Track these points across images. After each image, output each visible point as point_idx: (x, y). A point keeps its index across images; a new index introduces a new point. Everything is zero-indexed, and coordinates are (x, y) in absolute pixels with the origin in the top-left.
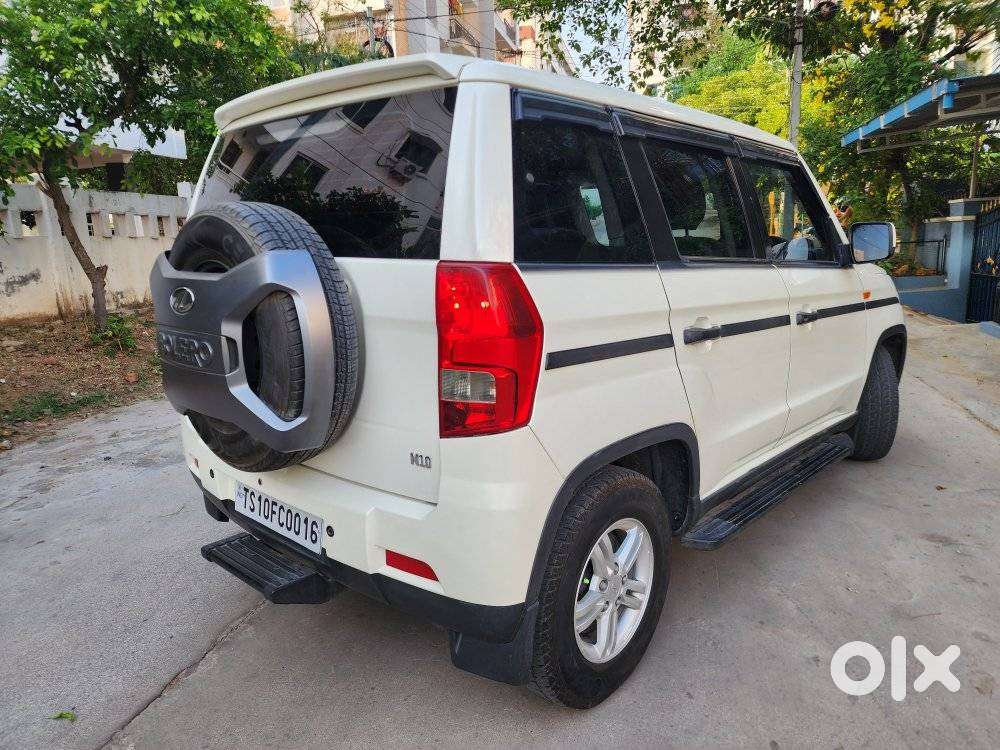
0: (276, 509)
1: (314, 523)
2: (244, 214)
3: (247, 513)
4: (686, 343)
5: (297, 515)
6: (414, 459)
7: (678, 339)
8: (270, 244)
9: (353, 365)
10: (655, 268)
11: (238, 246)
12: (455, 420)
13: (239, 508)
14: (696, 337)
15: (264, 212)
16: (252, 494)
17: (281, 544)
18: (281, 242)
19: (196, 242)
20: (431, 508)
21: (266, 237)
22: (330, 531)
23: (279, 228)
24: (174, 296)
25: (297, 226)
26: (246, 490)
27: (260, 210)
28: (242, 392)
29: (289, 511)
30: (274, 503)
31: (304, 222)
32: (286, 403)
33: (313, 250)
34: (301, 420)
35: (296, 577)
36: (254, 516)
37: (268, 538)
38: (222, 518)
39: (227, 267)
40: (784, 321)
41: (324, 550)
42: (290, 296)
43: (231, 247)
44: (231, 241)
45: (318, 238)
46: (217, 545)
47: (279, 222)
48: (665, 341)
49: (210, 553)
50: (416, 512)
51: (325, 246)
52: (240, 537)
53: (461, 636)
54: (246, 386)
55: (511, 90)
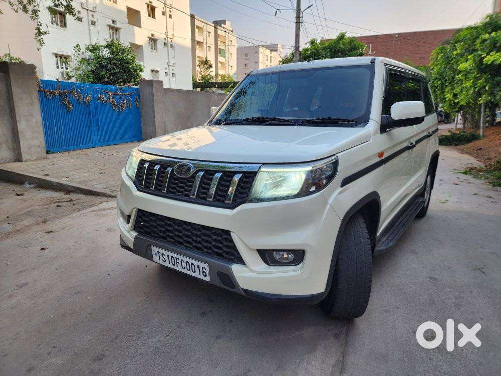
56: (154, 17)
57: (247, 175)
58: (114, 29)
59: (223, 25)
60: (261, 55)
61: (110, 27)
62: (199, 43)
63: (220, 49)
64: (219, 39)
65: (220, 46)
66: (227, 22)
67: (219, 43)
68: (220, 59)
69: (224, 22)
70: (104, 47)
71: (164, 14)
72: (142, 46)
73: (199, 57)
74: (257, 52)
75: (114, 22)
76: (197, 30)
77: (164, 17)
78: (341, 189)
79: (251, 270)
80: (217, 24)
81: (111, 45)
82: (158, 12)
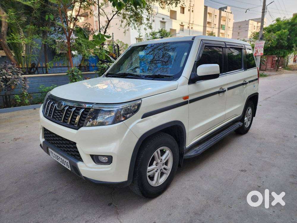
56: (183, 13)
57: (87, 110)
58: (163, 23)
59: (225, 10)
60: (250, 26)
61: (162, 22)
62: (209, 23)
63: (222, 25)
64: (222, 19)
65: (222, 23)
66: (228, 8)
67: (221, 21)
68: (222, 31)
69: (226, 8)
70: (158, 33)
71: (189, 10)
72: (176, 30)
73: (208, 31)
74: (248, 24)
75: (163, 19)
76: (208, 15)
77: (189, 12)
78: (141, 120)
79: (86, 166)
80: (221, 9)
81: (161, 32)
82: (186, 10)
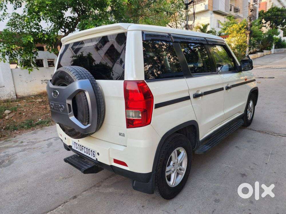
0: (83, 148)
1: (94, 152)
2: (71, 70)
3: (75, 149)
4: (194, 98)
5: (89, 149)
6: (120, 134)
7: (192, 97)
8: (78, 78)
9: (102, 110)
10: (184, 78)
11: (70, 79)
12: (131, 123)
13: (73, 148)
14: (196, 96)
15: (76, 69)
16: (77, 144)
17: (85, 157)
18: (81, 77)
19: (58, 77)
20: (125, 147)
21: (77, 76)
22: (98, 154)
23: (80, 73)
24: (53, 92)
25: (85, 72)
26: (75, 143)
27: (75, 68)
28: (73, 118)
29: (87, 148)
30: (83, 146)
31: (87, 71)
32: (85, 121)
33: (90, 79)
34: (89, 125)
35: (90, 166)
36: (77, 150)
37: (82, 155)
38: (69, 150)
39: (67, 85)
40: (222, 89)
41: (97, 159)
42: (84, 92)
43: (68, 79)
44: (68, 78)
45: (91, 75)
46: (68, 158)
47: (80, 71)
48: (188, 98)
49: (66, 160)
50: (121, 148)
51: (93, 77)
52: (74, 156)
53: (135, 181)
54: (74, 117)
55: (142, 32)
